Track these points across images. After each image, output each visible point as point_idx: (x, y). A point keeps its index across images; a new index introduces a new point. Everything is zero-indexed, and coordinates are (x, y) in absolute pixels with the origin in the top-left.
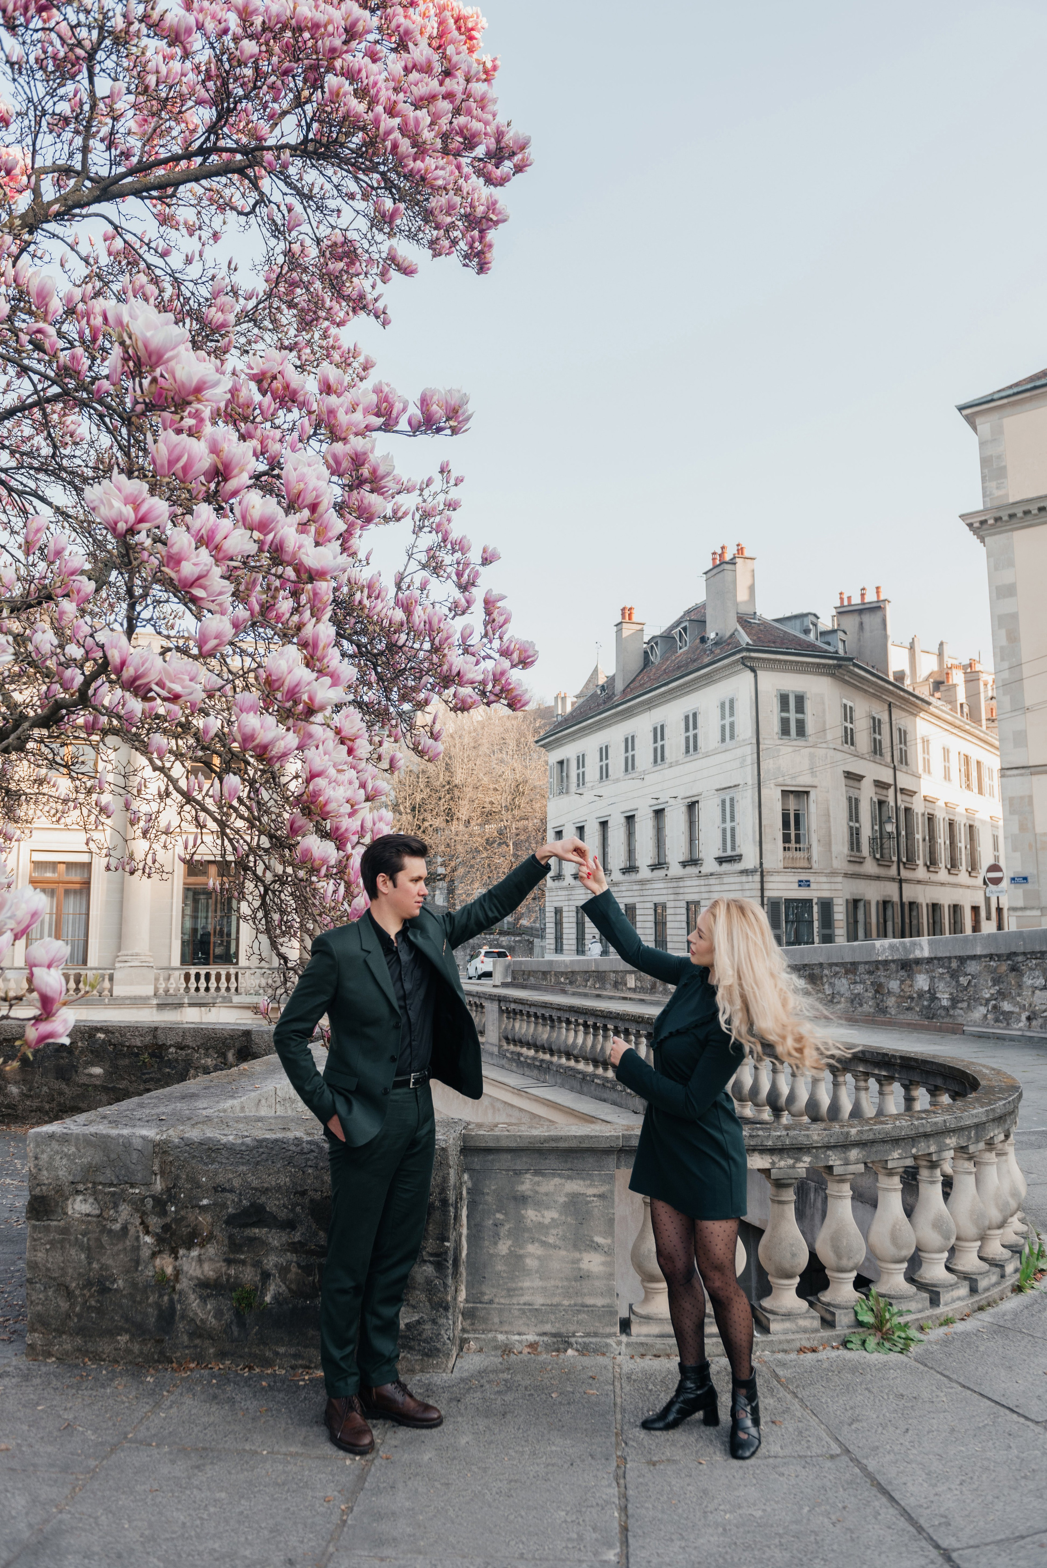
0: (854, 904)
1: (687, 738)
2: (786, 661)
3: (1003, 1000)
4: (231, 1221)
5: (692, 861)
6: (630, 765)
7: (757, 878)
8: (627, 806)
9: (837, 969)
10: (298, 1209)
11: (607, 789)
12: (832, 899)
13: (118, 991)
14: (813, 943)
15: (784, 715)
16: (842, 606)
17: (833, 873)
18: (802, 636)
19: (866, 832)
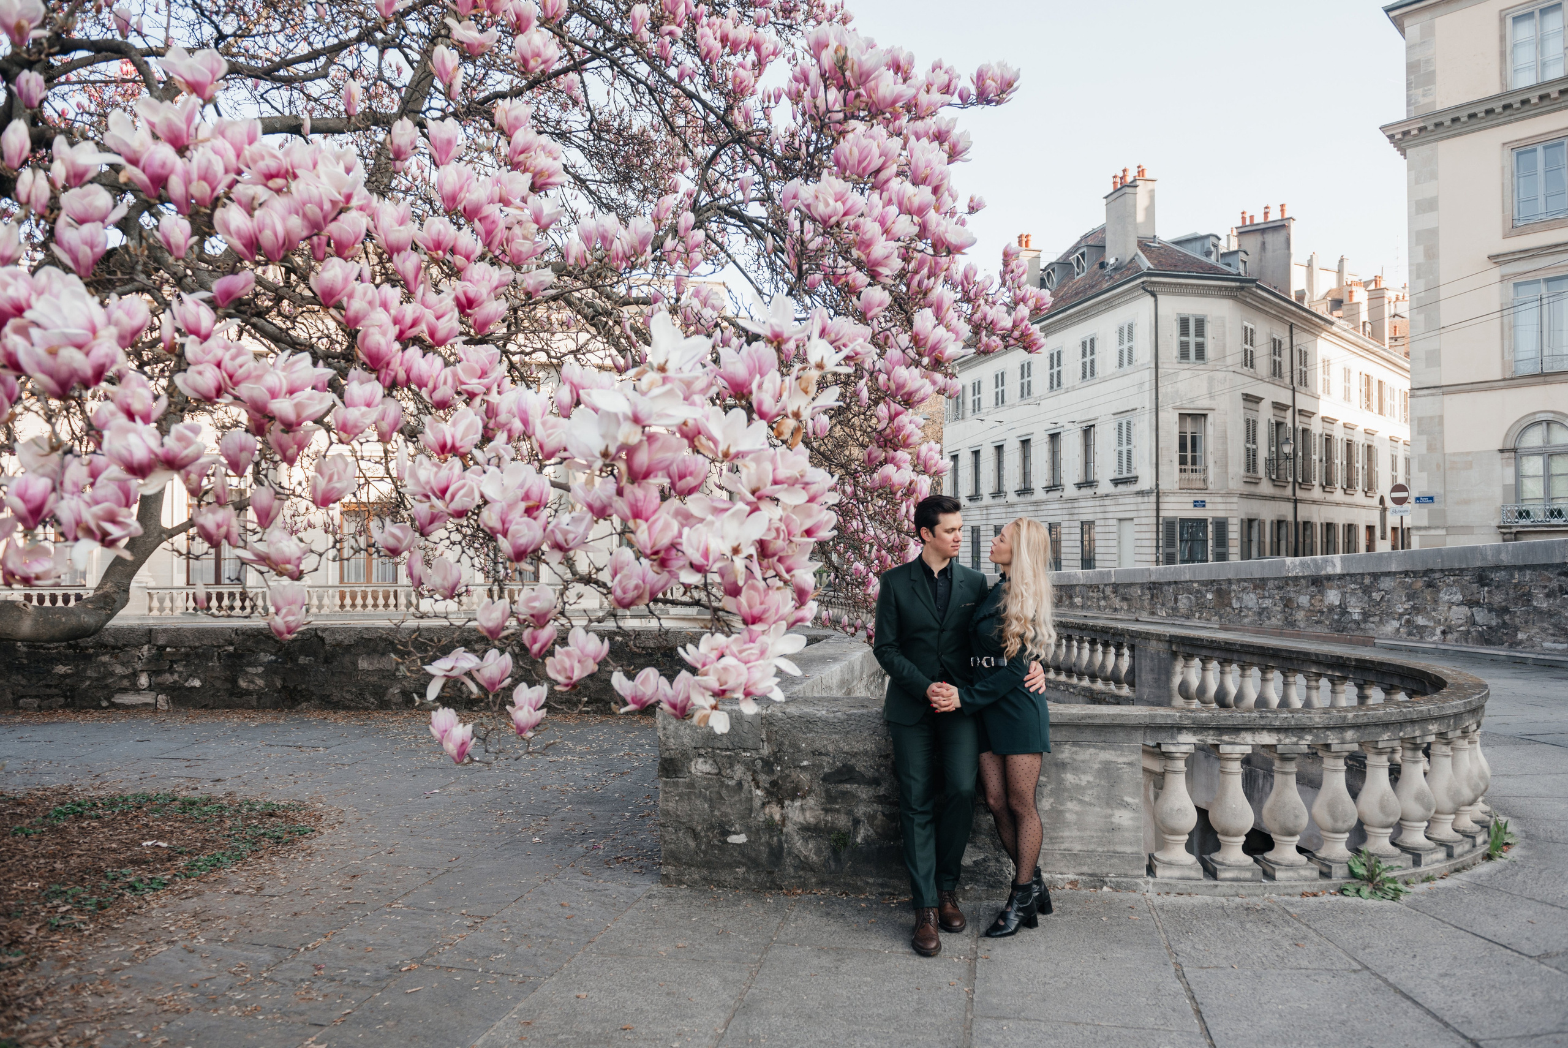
1: (1084, 364)
2: (1187, 285)
3: (1417, 614)
4: (826, 778)
5: (1088, 483)
6: (1026, 391)
7: (1153, 498)
8: (1022, 431)
10: (882, 769)
11: (1003, 414)
14: (1206, 560)
15: (1184, 339)
16: (1244, 226)
17: (1229, 494)
18: (1204, 259)
19: (1263, 454)
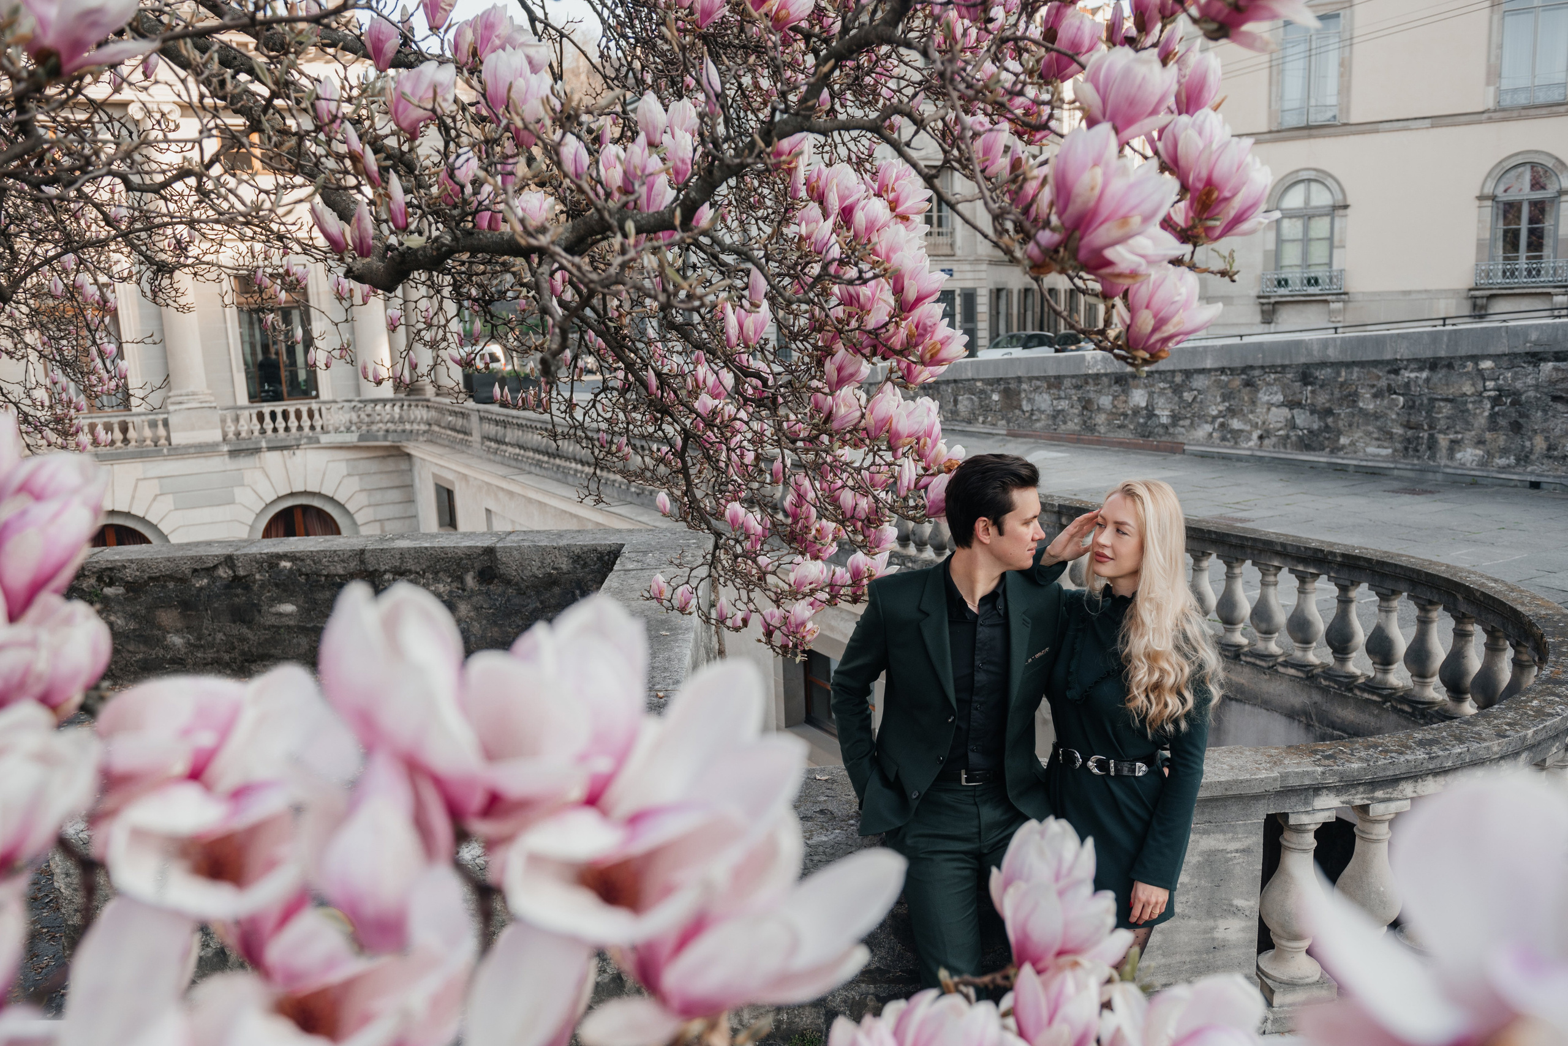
0: (997, 293)
3: (1232, 417)
9: (1038, 383)
12: (975, 289)
13: (177, 438)
17: (977, 261)
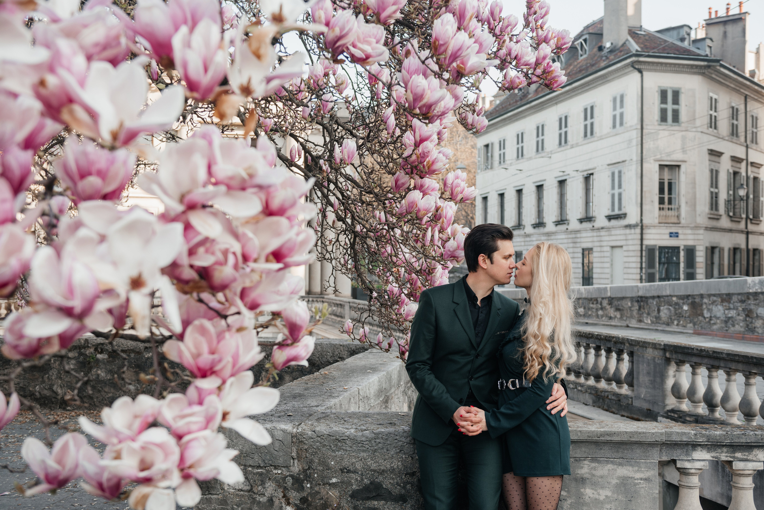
0: (712, 250)
1: (586, 126)
2: (666, 64)
4: (354, 495)
5: (587, 219)
6: (540, 147)
7: (638, 230)
8: (537, 178)
9: (715, 298)
10: (409, 487)
11: (523, 164)
12: (695, 246)
14: (679, 279)
15: (663, 106)
16: (710, 19)
17: (697, 227)
18: (679, 43)
19: (723, 196)
